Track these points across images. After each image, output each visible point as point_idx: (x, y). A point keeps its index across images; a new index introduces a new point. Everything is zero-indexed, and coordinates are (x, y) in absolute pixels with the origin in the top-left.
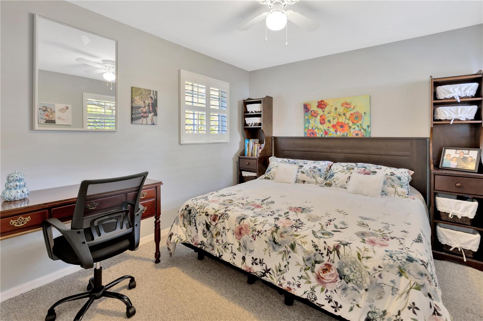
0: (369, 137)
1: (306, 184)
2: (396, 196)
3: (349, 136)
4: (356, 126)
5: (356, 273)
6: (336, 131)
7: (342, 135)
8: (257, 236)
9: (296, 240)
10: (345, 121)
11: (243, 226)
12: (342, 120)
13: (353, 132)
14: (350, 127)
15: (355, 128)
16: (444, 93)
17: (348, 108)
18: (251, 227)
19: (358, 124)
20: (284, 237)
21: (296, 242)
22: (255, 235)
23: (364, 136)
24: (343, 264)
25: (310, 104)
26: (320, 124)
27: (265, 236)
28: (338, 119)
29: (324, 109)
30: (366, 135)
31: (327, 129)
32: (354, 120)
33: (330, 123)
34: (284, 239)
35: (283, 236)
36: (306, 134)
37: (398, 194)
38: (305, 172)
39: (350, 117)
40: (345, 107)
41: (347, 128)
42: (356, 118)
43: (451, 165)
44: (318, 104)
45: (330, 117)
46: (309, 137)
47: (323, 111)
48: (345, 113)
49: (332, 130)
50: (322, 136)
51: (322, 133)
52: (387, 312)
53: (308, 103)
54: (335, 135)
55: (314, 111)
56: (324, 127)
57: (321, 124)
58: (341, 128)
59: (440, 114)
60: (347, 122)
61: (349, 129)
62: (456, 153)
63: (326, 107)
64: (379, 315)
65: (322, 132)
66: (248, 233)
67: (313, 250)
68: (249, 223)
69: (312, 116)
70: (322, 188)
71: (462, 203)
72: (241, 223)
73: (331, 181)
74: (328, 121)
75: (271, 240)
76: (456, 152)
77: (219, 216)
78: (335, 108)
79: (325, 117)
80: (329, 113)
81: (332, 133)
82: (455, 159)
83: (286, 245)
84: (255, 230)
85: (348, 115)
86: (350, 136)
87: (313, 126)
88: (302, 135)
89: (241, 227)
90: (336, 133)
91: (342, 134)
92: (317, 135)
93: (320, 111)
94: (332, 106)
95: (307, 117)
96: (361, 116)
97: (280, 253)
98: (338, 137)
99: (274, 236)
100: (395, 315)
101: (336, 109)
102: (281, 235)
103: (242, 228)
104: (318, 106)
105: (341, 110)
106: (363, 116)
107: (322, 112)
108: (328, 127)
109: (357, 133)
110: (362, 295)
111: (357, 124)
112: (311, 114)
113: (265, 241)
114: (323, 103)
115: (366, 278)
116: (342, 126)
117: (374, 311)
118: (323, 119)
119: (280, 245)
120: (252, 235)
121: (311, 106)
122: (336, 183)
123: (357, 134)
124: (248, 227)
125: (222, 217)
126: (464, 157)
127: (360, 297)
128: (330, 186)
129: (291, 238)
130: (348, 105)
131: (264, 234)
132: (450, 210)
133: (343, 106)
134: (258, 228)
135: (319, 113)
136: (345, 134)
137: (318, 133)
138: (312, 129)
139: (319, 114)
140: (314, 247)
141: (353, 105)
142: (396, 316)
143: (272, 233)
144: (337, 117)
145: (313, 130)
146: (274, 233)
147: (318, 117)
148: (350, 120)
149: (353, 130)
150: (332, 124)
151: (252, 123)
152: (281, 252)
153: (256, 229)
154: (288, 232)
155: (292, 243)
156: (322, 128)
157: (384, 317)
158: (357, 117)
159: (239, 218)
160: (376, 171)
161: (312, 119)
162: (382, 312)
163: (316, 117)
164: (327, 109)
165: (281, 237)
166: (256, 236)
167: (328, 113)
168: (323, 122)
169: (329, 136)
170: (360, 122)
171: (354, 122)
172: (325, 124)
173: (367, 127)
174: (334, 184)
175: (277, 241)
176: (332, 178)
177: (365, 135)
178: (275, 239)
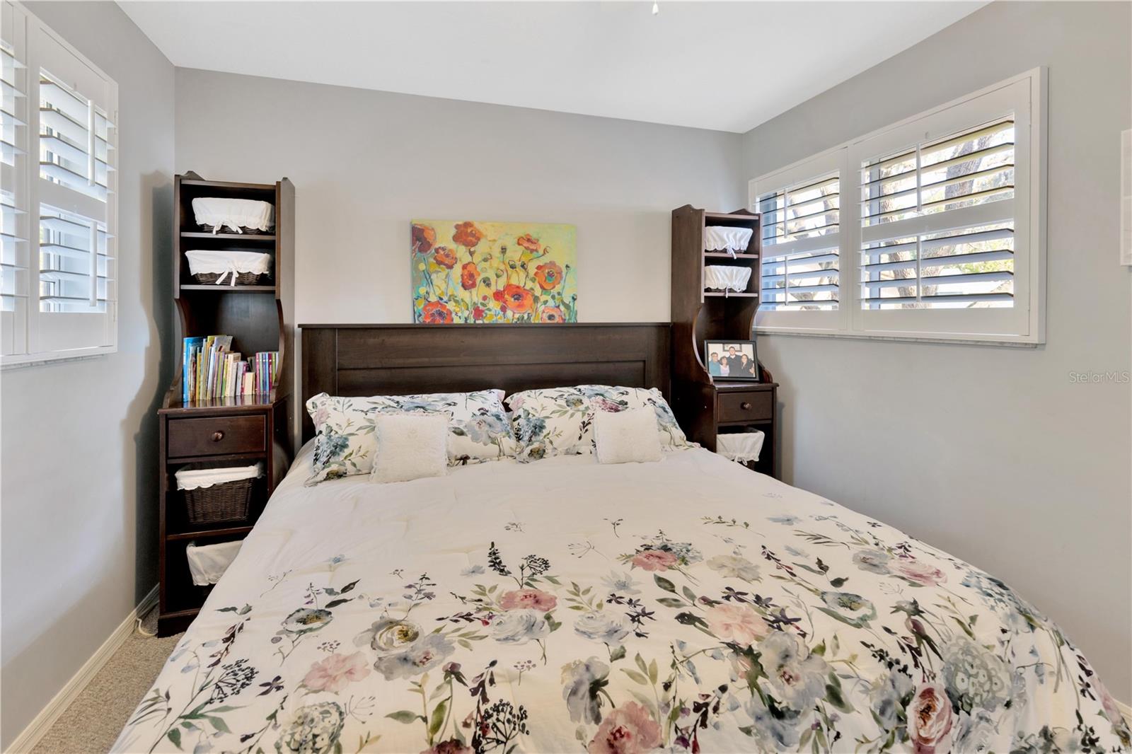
0: (574, 323)
1: (471, 466)
2: (673, 447)
3: (535, 320)
4: (550, 297)
5: (976, 676)
6: (504, 309)
7: (518, 319)
8: (699, 729)
9: (833, 664)
10: (525, 284)
11: (620, 722)
12: (518, 279)
13: (544, 312)
14: (536, 299)
15: (547, 301)
16: (715, 240)
17: (532, 251)
18: (655, 704)
19: (554, 292)
20: (797, 679)
21: (836, 673)
22: (690, 730)
23: (565, 320)
24: (951, 668)
25: (433, 229)
26: (462, 289)
27: (734, 708)
28: (509, 278)
29: (474, 246)
30: (569, 319)
31: (481, 303)
32: (545, 281)
33: (488, 285)
34: (800, 685)
35: (793, 675)
36: (420, 315)
37: (674, 444)
38: (465, 430)
39: (536, 274)
40: (525, 248)
41: (528, 301)
42: (549, 278)
43: (722, 372)
44: (457, 232)
45: (489, 270)
46: (429, 324)
47: (471, 254)
48: (525, 264)
49: (494, 305)
50: (468, 321)
51: (466, 313)
52: (1050, 729)
53: (427, 225)
54: (500, 320)
55: (444, 249)
56: (474, 296)
57: (465, 289)
58: (515, 299)
59: (711, 279)
60: (529, 285)
61: (535, 302)
62: (724, 350)
63: (477, 243)
64: (1041, 748)
65: (468, 309)
66: (654, 739)
67: (881, 668)
68: (635, 695)
69: (439, 263)
70: (527, 465)
71: (749, 437)
72: (602, 710)
73: (544, 442)
74: (484, 282)
75: (759, 712)
76: (724, 348)
77: (469, 743)
78: (502, 249)
79: (476, 268)
80: (485, 260)
81: (493, 313)
82: (725, 361)
83: (818, 702)
84: (682, 710)
85: (532, 268)
86: (537, 322)
87: (440, 292)
88: (406, 318)
89: (610, 728)
90: (504, 314)
91: (519, 315)
92: (452, 320)
93: (461, 252)
94: (494, 241)
95: (422, 267)
96: (560, 273)
97: (803, 741)
98: (509, 324)
99: (765, 693)
100: (1076, 727)
101: (504, 250)
102: (783, 676)
103: (619, 731)
104: (456, 238)
105: (515, 253)
106: (564, 274)
107: (468, 253)
108: (485, 298)
109: (551, 313)
110: (998, 723)
111: (552, 291)
112: (435, 259)
113: (742, 729)
114: (469, 230)
115: (999, 675)
116: (518, 294)
117: (1028, 746)
118: (471, 276)
119: (797, 713)
120: (674, 736)
121: (435, 233)
122: (555, 445)
123: (551, 317)
124: (642, 709)
125: (491, 734)
126: (736, 355)
127: (994, 731)
128: (542, 457)
129: (813, 668)
130: (532, 243)
131: (728, 705)
132: (734, 454)
133: (522, 245)
134: (688, 692)
135: (458, 255)
136: (526, 317)
137: (456, 314)
138: (438, 303)
139: (460, 260)
140: (880, 661)
141: (543, 244)
142: (1079, 728)
143: (753, 685)
144: (507, 271)
145: (440, 304)
146: (760, 680)
147: (457, 270)
148: (536, 282)
149: (543, 306)
150: (493, 289)
151: (230, 274)
152: (803, 737)
153: (681, 703)
154: (793, 653)
155: (829, 682)
156: (467, 300)
157: (1053, 747)
158: (550, 275)
159: (574, 692)
160: (626, 400)
161: (438, 272)
162: (1040, 736)
163: (450, 267)
164: (481, 248)
165: (788, 680)
166: (695, 730)
167: (483, 258)
168: (470, 282)
169: (486, 321)
170: (558, 288)
171: (545, 287)
172: (476, 288)
173: (571, 299)
174: (549, 448)
175: (784, 704)
176: (543, 435)
177: (567, 318)
178: (771, 700)
